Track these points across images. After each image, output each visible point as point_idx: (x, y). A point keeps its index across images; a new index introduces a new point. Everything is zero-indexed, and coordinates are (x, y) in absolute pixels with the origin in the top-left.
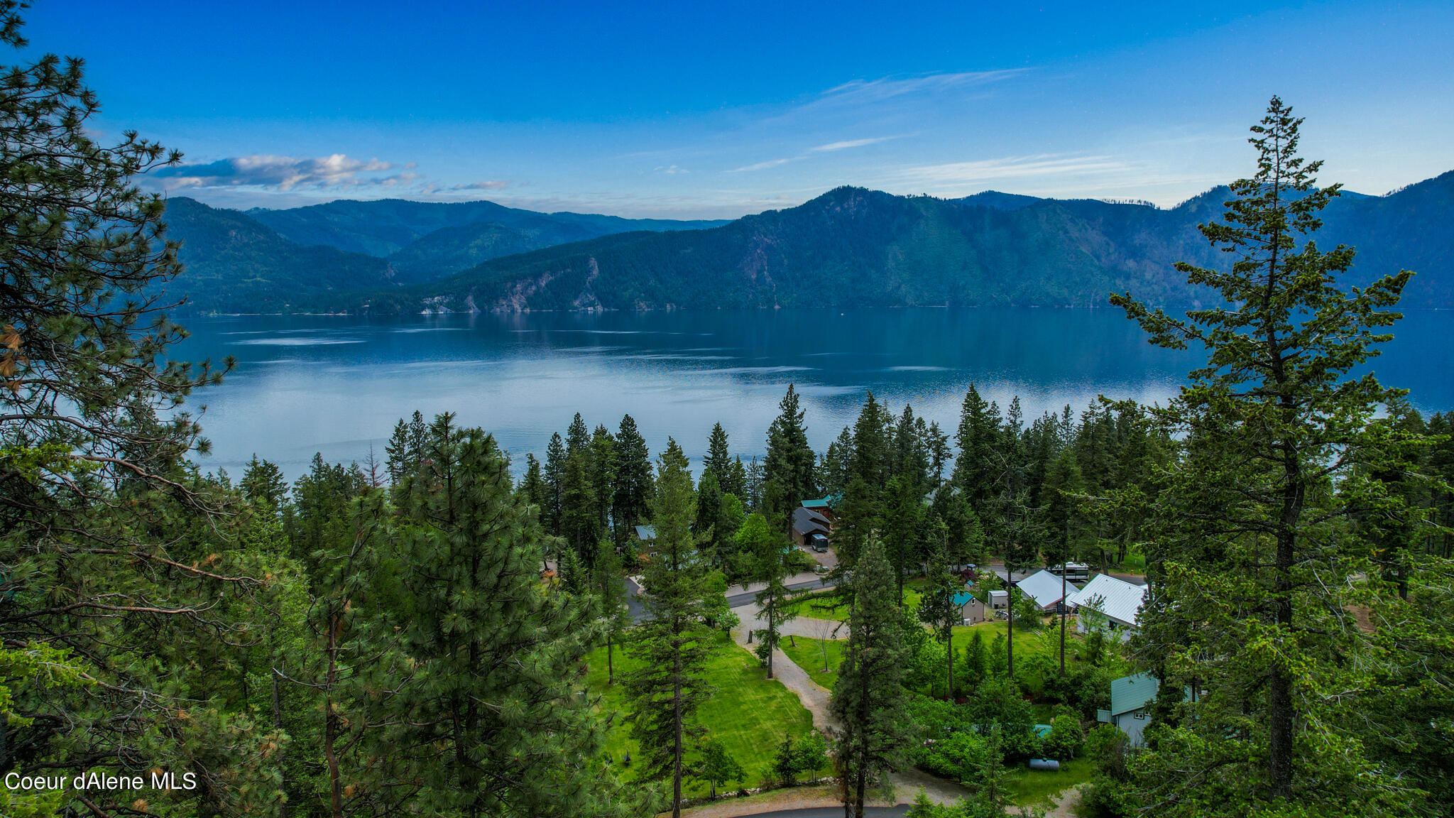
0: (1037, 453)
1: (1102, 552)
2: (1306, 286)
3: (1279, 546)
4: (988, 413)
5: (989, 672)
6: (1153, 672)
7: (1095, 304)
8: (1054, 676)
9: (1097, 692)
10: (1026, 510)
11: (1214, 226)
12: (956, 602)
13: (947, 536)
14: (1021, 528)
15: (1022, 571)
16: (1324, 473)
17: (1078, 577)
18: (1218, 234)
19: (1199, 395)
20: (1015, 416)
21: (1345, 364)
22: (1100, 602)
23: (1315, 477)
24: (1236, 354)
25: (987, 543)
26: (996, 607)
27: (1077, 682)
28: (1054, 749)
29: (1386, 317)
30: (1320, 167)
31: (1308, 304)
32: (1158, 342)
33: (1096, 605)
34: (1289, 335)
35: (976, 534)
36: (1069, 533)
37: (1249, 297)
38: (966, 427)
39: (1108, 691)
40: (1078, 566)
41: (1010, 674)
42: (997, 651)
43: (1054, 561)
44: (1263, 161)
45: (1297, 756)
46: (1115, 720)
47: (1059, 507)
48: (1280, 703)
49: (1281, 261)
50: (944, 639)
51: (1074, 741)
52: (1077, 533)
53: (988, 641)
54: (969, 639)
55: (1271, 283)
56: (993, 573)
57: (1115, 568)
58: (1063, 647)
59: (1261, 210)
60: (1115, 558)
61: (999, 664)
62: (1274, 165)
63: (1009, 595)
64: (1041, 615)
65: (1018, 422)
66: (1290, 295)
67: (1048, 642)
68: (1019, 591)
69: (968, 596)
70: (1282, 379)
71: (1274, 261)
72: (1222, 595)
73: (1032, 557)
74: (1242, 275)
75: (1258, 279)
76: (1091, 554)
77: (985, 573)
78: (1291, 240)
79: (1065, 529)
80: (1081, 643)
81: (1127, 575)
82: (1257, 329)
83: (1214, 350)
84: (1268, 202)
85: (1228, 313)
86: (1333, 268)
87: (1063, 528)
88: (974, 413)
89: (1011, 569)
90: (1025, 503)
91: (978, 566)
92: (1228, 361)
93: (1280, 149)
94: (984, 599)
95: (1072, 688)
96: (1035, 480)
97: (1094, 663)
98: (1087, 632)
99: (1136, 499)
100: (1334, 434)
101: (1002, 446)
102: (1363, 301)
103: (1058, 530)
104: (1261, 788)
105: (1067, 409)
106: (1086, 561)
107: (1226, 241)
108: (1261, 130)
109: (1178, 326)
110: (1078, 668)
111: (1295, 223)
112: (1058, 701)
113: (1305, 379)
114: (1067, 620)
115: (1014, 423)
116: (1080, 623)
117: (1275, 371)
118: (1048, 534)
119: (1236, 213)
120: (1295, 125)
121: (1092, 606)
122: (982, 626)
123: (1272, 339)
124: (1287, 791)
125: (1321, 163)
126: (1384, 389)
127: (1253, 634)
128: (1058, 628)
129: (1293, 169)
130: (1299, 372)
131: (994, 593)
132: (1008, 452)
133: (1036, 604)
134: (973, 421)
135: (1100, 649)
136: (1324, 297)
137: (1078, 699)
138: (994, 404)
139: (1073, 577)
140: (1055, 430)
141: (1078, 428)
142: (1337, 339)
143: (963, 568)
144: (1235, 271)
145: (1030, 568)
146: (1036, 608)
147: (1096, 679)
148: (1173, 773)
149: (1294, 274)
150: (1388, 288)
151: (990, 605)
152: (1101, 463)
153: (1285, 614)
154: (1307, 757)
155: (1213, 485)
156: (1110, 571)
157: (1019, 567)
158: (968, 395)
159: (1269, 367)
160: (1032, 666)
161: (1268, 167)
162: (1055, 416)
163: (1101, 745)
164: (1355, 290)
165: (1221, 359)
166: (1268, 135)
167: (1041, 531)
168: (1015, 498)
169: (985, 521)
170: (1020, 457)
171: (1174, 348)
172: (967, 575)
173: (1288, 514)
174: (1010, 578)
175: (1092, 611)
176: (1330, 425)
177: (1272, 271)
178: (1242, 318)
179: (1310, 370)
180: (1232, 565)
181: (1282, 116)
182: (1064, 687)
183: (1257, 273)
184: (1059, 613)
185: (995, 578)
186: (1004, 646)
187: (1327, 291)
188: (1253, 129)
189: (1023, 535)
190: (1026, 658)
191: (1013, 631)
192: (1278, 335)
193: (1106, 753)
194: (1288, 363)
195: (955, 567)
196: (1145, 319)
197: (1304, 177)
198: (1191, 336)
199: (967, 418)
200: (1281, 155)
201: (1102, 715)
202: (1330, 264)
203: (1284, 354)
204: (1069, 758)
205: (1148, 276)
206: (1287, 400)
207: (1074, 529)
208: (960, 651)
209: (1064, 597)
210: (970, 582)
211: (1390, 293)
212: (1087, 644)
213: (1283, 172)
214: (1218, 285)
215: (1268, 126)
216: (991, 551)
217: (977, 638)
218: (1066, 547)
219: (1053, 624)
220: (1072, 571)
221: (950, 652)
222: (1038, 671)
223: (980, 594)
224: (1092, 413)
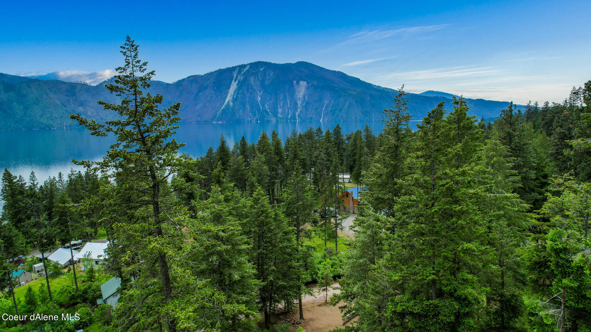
0: (48, 196)
1: (87, 233)
2: (148, 108)
3: (154, 208)
4: (18, 181)
5: (39, 303)
6: (117, 276)
7: (67, 127)
8: (73, 293)
9: (95, 293)
10: (46, 223)
11: (111, 86)
12: (14, 276)
13: (3, 245)
14: (45, 232)
15: (49, 251)
16: (165, 178)
17: (78, 247)
18: (113, 89)
19: (115, 153)
20: (33, 181)
21: (165, 137)
22: (90, 254)
23: (162, 180)
24: (127, 136)
25: (27, 243)
26: (38, 272)
27: (85, 292)
28: (80, 325)
29: (176, 119)
30: (147, 64)
31: (150, 115)
32: (95, 134)
33: (88, 256)
34: (145, 128)
35: (20, 240)
36: (70, 229)
37: (129, 114)
38: (6, 190)
39: (100, 291)
40: (77, 242)
41: (51, 299)
42: (42, 292)
43: (64, 242)
44: (127, 60)
45: (172, 283)
46: (105, 301)
47: (63, 218)
48: (163, 266)
49: (139, 100)
50: (10, 297)
51: (88, 318)
52: (74, 227)
53: (36, 289)
54: (25, 292)
55: (136, 108)
56: (34, 257)
57: (94, 238)
58: (76, 279)
59: (129, 79)
60: (93, 234)
61: (44, 298)
62: (131, 62)
63: (44, 264)
64: (62, 268)
65: (35, 183)
66: (143, 112)
67: (68, 279)
68: (49, 261)
69: (20, 271)
70: (145, 144)
71: (136, 99)
72: (136, 231)
73: (53, 243)
74: (125, 105)
75: (131, 107)
76: (82, 235)
77: (29, 258)
78: (141, 92)
79: (68, 227)
80: (84, 274)
81: (100, 240)
82: (133, 126)
83: (118, 135)
84: (131, 77)
85: (122, 121)
86: (157, 102)
87: (67, 227)
88: (10, 183)
89: (43, 252)
90: (45, 219)
91: (25, 255)
92: (125, 140)
93: (132, 56)
94: (31, 270)
95: (83, 295)
96: (49, 209)
97: (92, 281)
98: (86, 269)
99: (96, 201)
100: (167, 163)
101: (28, 195)
102: (167, 113)
103: (64, 228)
104: (163, 300)
105: (60, 174)
106: (81, 239)
107: (117, 92)
108: (124, 48)
109: (102, 127)
110: (85, 285)
111: (142, 85)
112: (78, 303)
113: (153, 143)
114: (75, 267)
115: (34, 184)
116: (82, 266)
117: (143, 142)
118: (59, 231)
119: (119, 80)
120: (136, 47)
121: (86, 257)
122: (31, 283)
123: (140, 130)
124: (171, 297)
125: (147, 63)
126: (178, 144)
127: (150, 242)
128: (72, 271)
129: (138, 64)
130: (151, 141)
131: (36, 266)
132: (32, 197)
133: (59, 264)
134: (9, 186)
135: (93, 274)
136: (155, 113)
137: (87, 299)
138: (20, 176)
139: (76, 247)
140: (56, 184)
141: (67, 182)
142: (162, 128)
143: (16, 259)
144: (122, 104)
145: (53, 248)
146: (59, 266)
147: (94, 287)
148: (130, 308)
149: (144, 104)
150: (175, 108)
151: (35, 272)
152: (80, 195)
153: (160, 232)
154: (175, 282)
155: (126, 190)
156: (92, 241)
157: (47, 250)
158: (4, 174)
159: (140, 140)
160: (62, 292)
161: (129, 63)
162: (54, 178)
163: (101, 314)
164: (165, 110)
165: (122, 139)
166: (127, 50)
167: (56, 230)
168: (39, 218)
169: (24, 233)
170: (39, 199)
171: (102, 136)
172: (19, 262)
173: (155, 196)
174: (43, 256)
175: (87, 259)
176: (164, 160)
177: (136, 103)
178: (128, 122)
179: (154, 140)
180: (138, 219)
181: (131, 43)
182: (80, 296)
183: (131, 104)
184: (71, 265)
185: (35, 259)
186: (45, 288)
187: (156, 110)
188: (121, 47)
189: (47, 234)
190: (58, 290)
191: (49, 280)
192: (142, 128)
193: (104, 316)
194: (147, 139)
195: (11, 260)
196: (88, 124)
197: (142, 68)
198: (108, 131)
199: (6, 185)
200: (133, 58)
201: (99, 302)
202: (156, 100)
203: (145, 135)
204: (87, 326)
205: (89, 114)
206: (148, 152)
207: (72, 226)
208: (21, 299)
209: (73, 257)
210: (22, 264)
211: (175, 110)
212: (87, 274)
213: (135, 65)
214: (116, 110)
215: (127, 47)
216: (31, 247)
217: (30, 290)
218: (69, 235)
219: (69, 270)
220: (74, 245)
221: (15, 302)
222: (65, 294)
223: (28, 269)
224: (72, 174)
